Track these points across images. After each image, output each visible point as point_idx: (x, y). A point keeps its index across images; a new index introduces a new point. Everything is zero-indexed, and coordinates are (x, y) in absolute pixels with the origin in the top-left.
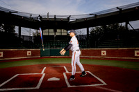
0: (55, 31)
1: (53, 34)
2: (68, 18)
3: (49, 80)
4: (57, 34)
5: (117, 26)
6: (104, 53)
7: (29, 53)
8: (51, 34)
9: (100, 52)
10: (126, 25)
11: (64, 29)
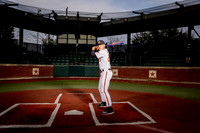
0: (78, 38)
1: (74, 42)
2: (99, 17)
3: (66, 113)
4: (80, 42)
5: (175, 31)
6: (153, 74)
7: (35, 71)
8: (70, 42)
9: (146, 73)
10: (189, 32)
11: (92, 34)
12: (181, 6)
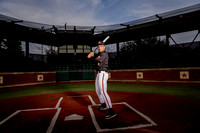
0: (75, 48)
1: (73, 51)
2: (93, 30)
4: (78, 51)
5: (155, 40)
6: (140, 75)
7: (40, 77)
8: (69, 52)
9: (134, 74)
10: (167, 40)
11: (87, 45)
12: (160, 18)
